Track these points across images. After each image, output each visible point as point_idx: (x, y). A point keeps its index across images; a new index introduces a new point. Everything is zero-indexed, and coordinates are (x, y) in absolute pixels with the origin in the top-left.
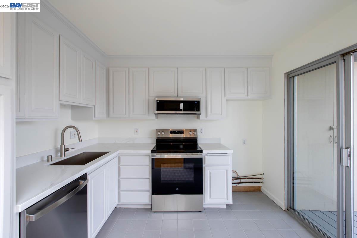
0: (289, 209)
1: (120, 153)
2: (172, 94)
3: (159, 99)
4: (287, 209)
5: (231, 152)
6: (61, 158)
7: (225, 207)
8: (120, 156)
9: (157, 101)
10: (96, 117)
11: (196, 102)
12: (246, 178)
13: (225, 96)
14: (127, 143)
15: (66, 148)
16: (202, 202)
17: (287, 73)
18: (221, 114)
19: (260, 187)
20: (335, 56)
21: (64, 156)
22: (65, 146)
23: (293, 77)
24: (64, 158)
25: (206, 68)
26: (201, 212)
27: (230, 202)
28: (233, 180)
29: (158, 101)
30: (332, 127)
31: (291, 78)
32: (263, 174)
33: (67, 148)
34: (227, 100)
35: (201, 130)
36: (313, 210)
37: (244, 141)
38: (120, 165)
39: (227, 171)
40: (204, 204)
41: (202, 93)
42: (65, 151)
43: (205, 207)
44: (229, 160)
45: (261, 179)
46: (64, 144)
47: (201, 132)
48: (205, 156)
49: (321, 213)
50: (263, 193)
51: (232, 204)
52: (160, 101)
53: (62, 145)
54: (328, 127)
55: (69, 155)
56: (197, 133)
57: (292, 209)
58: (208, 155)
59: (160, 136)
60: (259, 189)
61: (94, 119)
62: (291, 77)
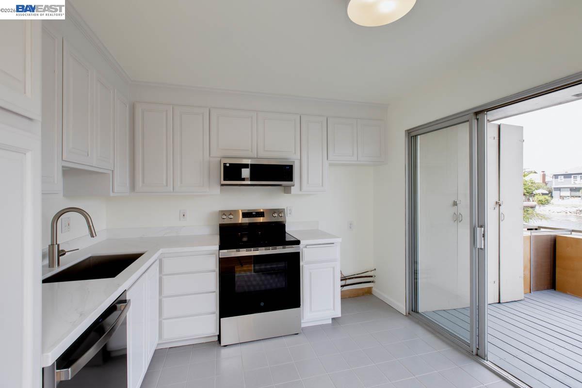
0: (411, 312)
1: (162, 253)
2: (250, 154)
3: (229, 162)
4: (409, 313)
5: (340, 240)
6: (51, 269)
7: (330, 322)
8: (163, 259)
9: (226, 164)
10: (116, 190)
11: (288, 168)
12: (353, 278)
13: (327, 159)
14: (165, 235)
15: (60, 249)
16: (299, 319)
17: (408, 130)
18: (322, 185)
19: (370, 288)
20: (468, 114)
21: (56, 266)
22: (58, 245)
23: (416, 136)
24: (57, 270)
25: (300, 117)
26: (297, 334)
27: (338, 313)
28: (341, 280)
29: (228, 165)
30: (456, 202)
31: (413, 138)
32: (375, 269)
33: (63, 251)
34: (330, 165)
35: (290, 210)
36: (435, 310)
37: (351, 225)
38: (163, 273)
39: (334, 268)
40: (302, 321)
41: (295, 153)
42: (59, 256)
43: (303, 325)
44: (335, 252)
45: (372, 276)
46: (58, 243)
47: (290, 214)
48: (304, 249)
49: (445, 313)
50: (375, 296)
51: (340, 315)
52: (229, 164)
53: (53, 245)
54: (451, 202)
55: (67, 262)
56: (284, 214)
57: (414, 311)
58: (308, 247)
59: (227, 221)
60: (369, 292)
61: (112, 194)
62: (412, 136)
